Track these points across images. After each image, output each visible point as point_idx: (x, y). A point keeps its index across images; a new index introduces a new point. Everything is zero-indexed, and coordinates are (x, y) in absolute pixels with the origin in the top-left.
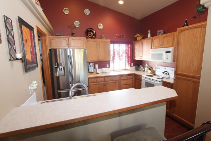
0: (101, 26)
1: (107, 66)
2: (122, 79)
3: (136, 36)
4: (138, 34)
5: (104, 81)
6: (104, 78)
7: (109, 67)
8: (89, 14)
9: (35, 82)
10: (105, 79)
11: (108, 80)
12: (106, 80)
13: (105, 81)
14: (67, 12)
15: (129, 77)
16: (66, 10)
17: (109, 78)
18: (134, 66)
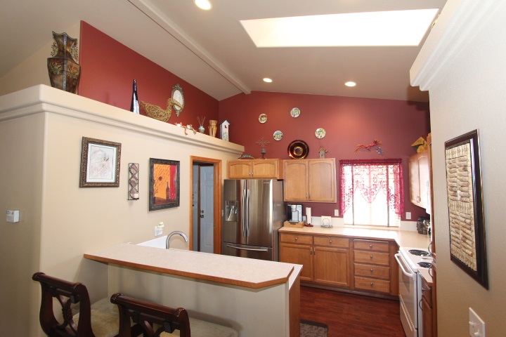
0: (320, 133)
1: (336, 212)
2: (356, 247)
3: (416, 144)
4: (421, 138)
5: (311, 243)
6: (311, 238)
7: (341, 215)
8: (298, 116)
9: (162, 223)
10: (313, 239)
11: (321, 244)
12: (315, 243)
13: (313, 245)
14: (263, 120)
15: (376, 247)
16: (262, 117)
17: (322, 239)
18: (413, 219)
